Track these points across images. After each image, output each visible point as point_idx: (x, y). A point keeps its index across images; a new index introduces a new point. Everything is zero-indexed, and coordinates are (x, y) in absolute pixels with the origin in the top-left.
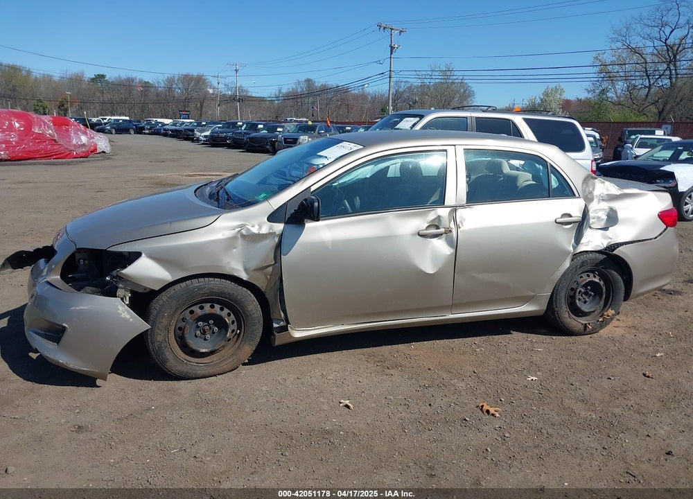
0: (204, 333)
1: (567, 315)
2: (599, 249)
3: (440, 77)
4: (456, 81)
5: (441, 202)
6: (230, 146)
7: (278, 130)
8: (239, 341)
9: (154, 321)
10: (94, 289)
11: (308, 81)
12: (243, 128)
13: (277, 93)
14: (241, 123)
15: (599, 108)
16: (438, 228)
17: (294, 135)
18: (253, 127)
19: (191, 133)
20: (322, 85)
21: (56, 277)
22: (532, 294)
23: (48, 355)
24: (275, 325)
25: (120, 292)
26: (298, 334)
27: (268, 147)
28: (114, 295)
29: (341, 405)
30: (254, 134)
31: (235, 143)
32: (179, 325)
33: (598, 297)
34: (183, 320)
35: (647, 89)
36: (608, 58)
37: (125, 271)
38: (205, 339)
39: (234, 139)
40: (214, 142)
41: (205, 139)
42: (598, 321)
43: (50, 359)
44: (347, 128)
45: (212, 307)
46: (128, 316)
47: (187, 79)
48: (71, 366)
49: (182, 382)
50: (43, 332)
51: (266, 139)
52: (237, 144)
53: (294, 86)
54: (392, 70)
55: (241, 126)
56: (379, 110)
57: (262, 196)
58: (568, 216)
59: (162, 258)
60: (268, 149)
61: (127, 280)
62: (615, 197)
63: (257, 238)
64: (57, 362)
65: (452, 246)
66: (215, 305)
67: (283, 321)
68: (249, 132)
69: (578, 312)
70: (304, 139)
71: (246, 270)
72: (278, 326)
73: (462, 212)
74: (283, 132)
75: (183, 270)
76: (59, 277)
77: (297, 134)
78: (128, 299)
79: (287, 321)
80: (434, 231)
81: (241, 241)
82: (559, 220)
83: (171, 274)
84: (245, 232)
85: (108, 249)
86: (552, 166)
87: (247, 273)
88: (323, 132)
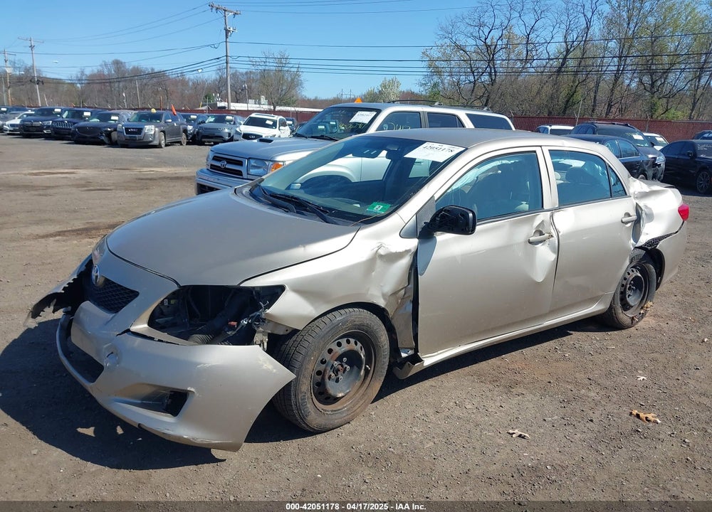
0: (337, 374)
1: (621, 311)
3: (275, 65)
4: (292, 69)
5: (538, 205)
6: (48, 137)
7: (113, 118)
8: (369, 379)
9: (300, 368)
10: (204, 336)
11: (117, 63)
12: (65, 116)
13: (79, 76)
14: (59, 110)
16: (541, 233)
17: (138, 125)
18: (77, 114)
20: (134, 68)
21: (141, 326)
22: (601, 293)
23: (166, 431)
24: (404, 355)
25: (258, 337)
27: (103, 138)
29: (514, 436)
30: (82, 124)
31: (56, 133)
32: (319, 369)
33: (638, 291)
34: (323, 362)
35: (472, 84)
36: (435, 54)
38: (338, 381)
39: (54, 128)
40: (27, 132)
41: (12, 129)
42: (640, 314)
43: (169, 435)
44: (192, 117)
45: (348, 342)
46: (270, 367)
48: (199, 441)
49: (319, 436)
50: (139, 402)
51: (100, 128)
52: (58, 134)
53: (100, 68)
54: (228, 55)
55: (61, 114)
57: (378, 208)
58: (628, 215)
59: (307, 290)
60: (102, 140)
61: (269, 321)
62: (645, 195)
63: (393, 257)
64: (180, 438)
65: (554, 252)
66: (350, 339)
67: (411, 349)
68: (75, 120)
69: (626, 306)
70: (150, 129)
71: (384, 296)
72: (407, 355)
73: (557, 215)
74: (119, 121)
75: (328, 302)
76: (146, 326)
77: (140, 123)
78: (265, 344)
79: (416, 350)
80: (538, 238)
81: (379, 262)
82: (624, 220)
83: (316, 308)
84: (382, 252)
85: (241, 285)
86: (610, 166)
87: (385, 299)
88: (170, 121)
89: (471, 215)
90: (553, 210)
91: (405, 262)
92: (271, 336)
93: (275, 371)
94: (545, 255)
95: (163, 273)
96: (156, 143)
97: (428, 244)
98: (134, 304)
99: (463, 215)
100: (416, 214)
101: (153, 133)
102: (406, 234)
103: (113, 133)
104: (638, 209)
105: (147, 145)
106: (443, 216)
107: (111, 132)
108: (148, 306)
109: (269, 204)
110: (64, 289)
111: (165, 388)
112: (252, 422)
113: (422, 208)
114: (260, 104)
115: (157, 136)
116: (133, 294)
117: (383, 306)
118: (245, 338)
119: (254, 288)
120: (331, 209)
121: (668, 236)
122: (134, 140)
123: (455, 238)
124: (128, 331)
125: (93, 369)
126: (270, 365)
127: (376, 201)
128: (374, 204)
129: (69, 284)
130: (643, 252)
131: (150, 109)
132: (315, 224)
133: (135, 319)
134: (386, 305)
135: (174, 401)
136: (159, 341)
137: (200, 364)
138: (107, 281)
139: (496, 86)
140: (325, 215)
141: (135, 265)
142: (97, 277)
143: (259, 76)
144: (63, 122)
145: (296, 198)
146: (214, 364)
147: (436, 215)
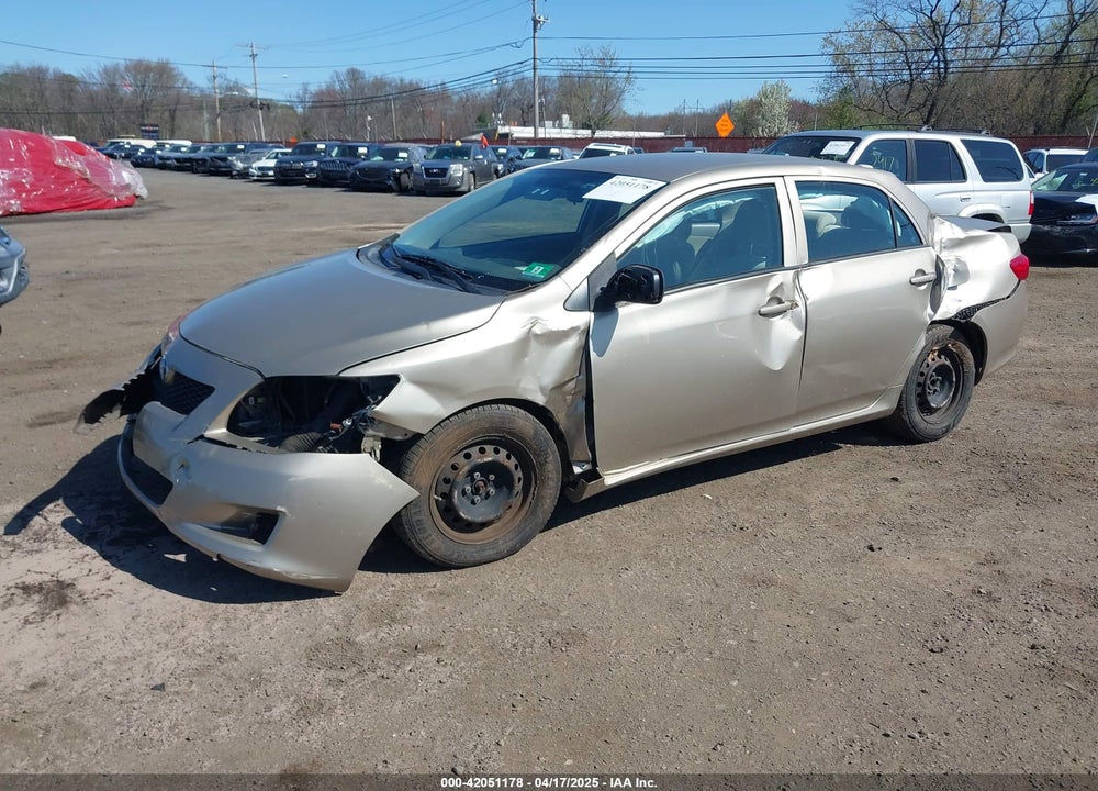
0: (476, 491)
2: (949, 316)
3: (595, 68)
5: (777, 262)
6: (312, 183)
7: (401, 155)
12: (334, 154)
14: (324, 147)
15: (841, 115)
16: (780, 302)
17: (439, 164)
18: (350, 151)
19: (222, 164)
20: (377, 79)
22: (883, 387)
23: (252, 563)
24: (577, 470)
25: (366, 443)
26: (612, 479)
27: (390, 182)
28: (359, 451)
31: (323, 178)
34: (445, 480)
37: (377, 408)
38: (473, 503)
39: (323, 171)
40: (286, 176)
41: (260, 173)
43: (256, 568)
44: (501, 150)
46: (384, 482)
47: (140, 69)
48: (294, 576)
51: (385, 170)
52: (326, 179)
55: (327, 151)
56: (473, 119)
57: (537, 270)
58: (921, 272)
59: (430, 382)
60: (390, 186)
61: (381, 422)
62: (959, 243)
63: (555, 337)
64: (270, 571)
65: (799, 328)
66: (485, 447)
67: (588, 462)
68: (348, 159)
69: (925, 407)
70: (457, 170)
71: (542, 389)
72: (581, 471)
73: (805, 276)
74: (408, 158)
75: (462, 397)
76: (225, 430)
77: (443, 162)
78: (378, 452)
79: (594, 462)
80: (775, 307)
81: (533, 344)
82: (913, 280)
83: (443, 406)
84: (537, 330)
85: (341, 375)
86: (895, 202)
87: (544, 394)
88: (481, 157)
89: (656, 277)
90: (798, 269)
91: (571, 343)
92: (384, 441)
93: (390, 486)
94: (786, 332)
95: (244, 362)
96: (464, 188)
97: (607, 320)
98: (208, 403)
99: (646, 277)
100: (588, 277)
101: (460, 174)
102: (572, 306)
103: (402, 176)
104: (939, 265)
105: (453, 192)
106: (623, 279)
107: (400, 174)
108: (228, 404)
109: (396, 270)
110: (125, 386)
111: (249, 509)
112: (364, 552)
113: (597, 268)
114: (560, 126)
115: (465, 179)
116: (209, 390)
117: (541, 404)
118: (351, 444)
119: (359, 378)
120: (476, 274)
121: (992, 302)
122: (436, 184)
123: (644, 311)
124: (202, 437)
125: (159, 487)
126: (383, 477)
127: (535, 261)
128: (534, 264)
129: (132, 381)
130: (950, 329)
131: (454, 141)
132: (451, 294)
133: (211, 420)
134: (547, 402)
135: (261, 525)
136: (244, 449)
137: (291, 477)
138: (178, 376)
139: (948, 86)
140: (467, 282)
141: (212, 353)
142: (165, 370)
143: (557, 84)
144: (333, 162)
145: (432, 260)
146: (309, 476)
147: (614, 278)
